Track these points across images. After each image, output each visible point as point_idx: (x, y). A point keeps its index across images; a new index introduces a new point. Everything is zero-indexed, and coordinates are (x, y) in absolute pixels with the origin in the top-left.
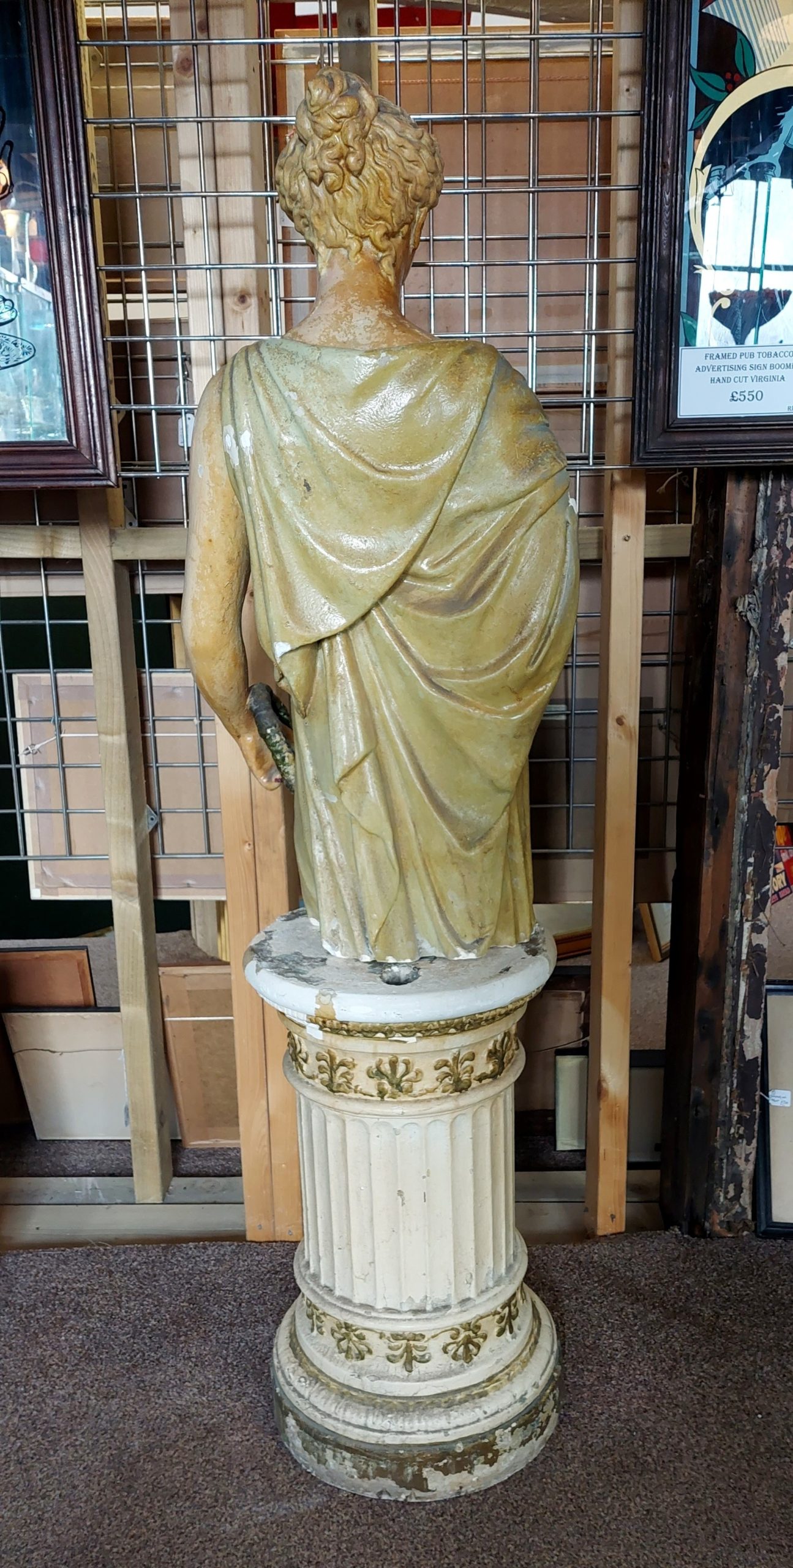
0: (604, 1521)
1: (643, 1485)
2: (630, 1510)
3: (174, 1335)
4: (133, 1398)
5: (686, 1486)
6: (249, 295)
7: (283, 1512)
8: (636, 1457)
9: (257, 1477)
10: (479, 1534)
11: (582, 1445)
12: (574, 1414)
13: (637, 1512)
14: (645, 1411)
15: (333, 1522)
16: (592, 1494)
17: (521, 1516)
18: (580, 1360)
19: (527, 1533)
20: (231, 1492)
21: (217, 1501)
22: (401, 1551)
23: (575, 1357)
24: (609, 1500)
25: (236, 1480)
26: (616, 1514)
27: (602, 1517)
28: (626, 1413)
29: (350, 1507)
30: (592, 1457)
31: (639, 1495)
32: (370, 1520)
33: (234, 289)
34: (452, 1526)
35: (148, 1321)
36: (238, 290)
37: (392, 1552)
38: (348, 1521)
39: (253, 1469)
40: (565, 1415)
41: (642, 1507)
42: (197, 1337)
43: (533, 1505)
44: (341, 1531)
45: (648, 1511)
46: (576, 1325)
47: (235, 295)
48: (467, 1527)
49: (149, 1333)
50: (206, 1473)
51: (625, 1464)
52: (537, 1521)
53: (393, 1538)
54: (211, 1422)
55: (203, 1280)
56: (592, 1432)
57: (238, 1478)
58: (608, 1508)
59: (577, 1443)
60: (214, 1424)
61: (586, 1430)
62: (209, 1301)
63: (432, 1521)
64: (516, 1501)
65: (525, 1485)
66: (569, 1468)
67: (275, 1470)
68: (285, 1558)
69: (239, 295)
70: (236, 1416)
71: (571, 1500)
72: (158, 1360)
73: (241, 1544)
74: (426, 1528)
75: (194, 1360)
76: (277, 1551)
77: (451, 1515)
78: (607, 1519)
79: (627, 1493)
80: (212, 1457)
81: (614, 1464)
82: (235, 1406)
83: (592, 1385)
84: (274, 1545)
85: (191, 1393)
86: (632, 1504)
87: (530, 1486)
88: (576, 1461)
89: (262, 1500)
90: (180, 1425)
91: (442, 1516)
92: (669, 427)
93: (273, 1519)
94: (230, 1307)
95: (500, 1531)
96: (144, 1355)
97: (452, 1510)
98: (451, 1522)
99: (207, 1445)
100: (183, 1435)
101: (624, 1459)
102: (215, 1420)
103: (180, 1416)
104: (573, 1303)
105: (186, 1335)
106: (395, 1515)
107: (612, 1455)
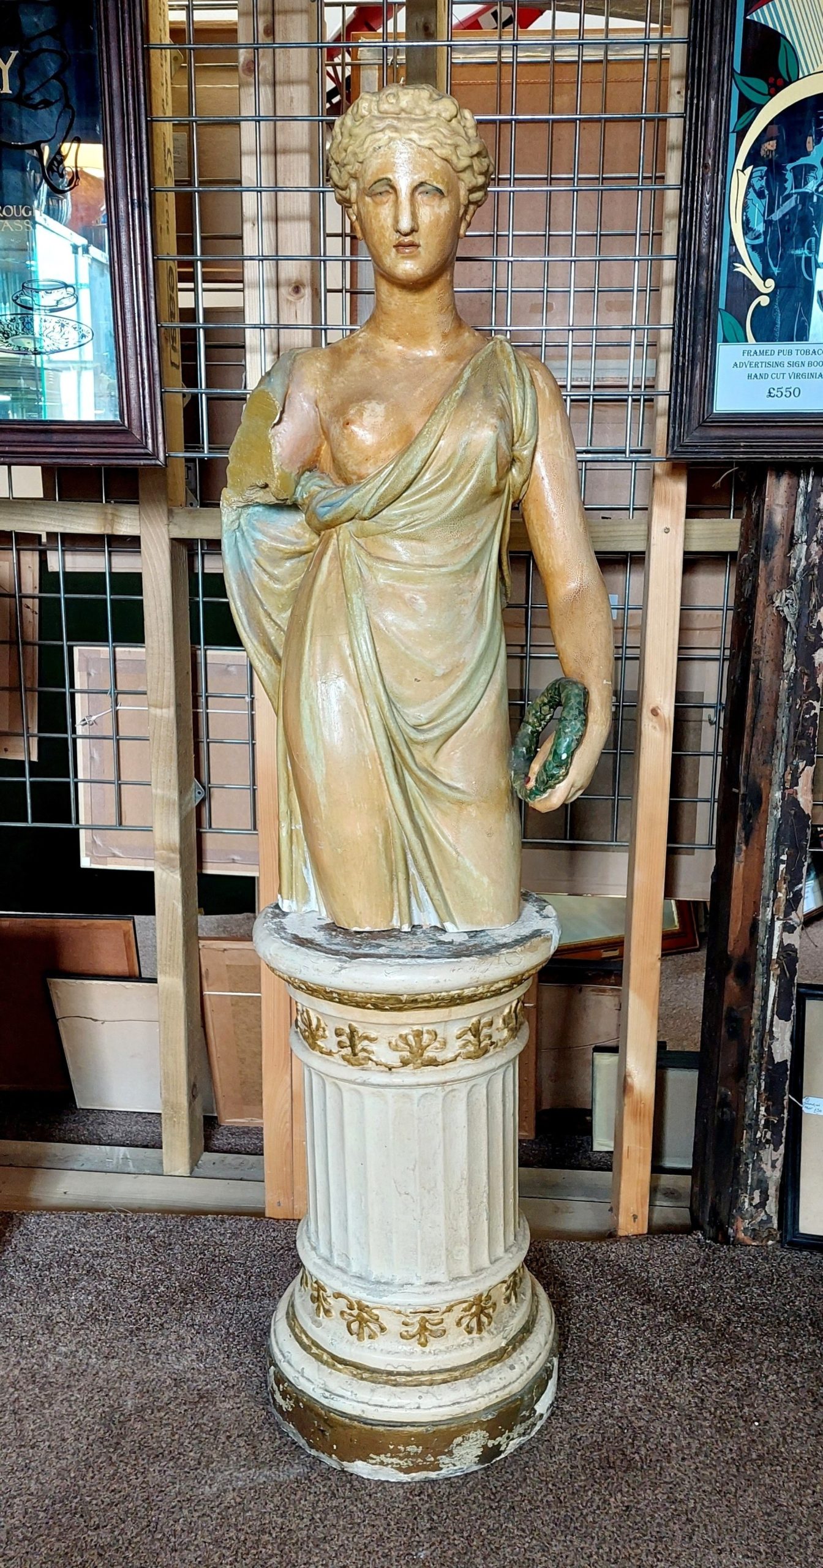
0: (582, 1514)
1: (627, 1481)
2: (609, 1504)
3: (181, 1303)
4: (133, 1360)
5: (671, 1486)
6: (303, 285)
7: (262, 1479)
8: (624, 1454)
9: (242, 1444)
10: (454, 1516)
11: (571, 1438)
12: (567, 1408)
13: (616, 1507)
14: (640, 1410)
15: (310, 1493)
16: (573, 1486)
17: (498, 1502)
18: (582, 1355)
19: (502, 1518)
20: (214, 1456)
21: (199, 1463)
22: (374, 1526)
23: (576, 1352)
24: (590, 1493)
25: (221, 1445)
26: (595, 1508)
27: (579, 1509)
28: (620, 1411)
29: (330, 1479)
30: (579, 1450)
31: (620, 1491)
32: (348, 1494)
33: (289, 280)
34: (427, 1505)
35: (157, 1287)
36: (293, 281)
37: (365, 1526)
38: (325, 1493)
39: (239, 1436)
40: (558, 1408)
41: (622, 1502)
42: (203, 1306)
43: (512, 1492)
44: (317, 1502)
45: (627, 1507)
46: (582, 1321)
47: (290, 285)
48: (442, 1508)
49: (157, 1299)
50: (194, 1436)
51: (611, 1460)
52: (513, 1508)
53: (367, 1512)
54: (205, 1388)
55: (217, 1251)
56: (582, 1426)
57: (224, 1443)
58: (588, 1502)
59: (566, 1436)
60: (208, 1390)
61: (576, 1424)
62: (219, 1272)
63: (408, 1499)
64: (496, 1487)
65: (507, 1472)
66: (554, 1459)
67: (261, 1438)
68: (259, 1523)
69: (294, 285)
70: (231, 1385)
71: (551, 1490)
72: (162, 1325)
73: (218, 1507)
74: (401, 1506)
75: (197, 1327)
76: (252, 1516)
77: (428, 1495)
78: (585, 1512)
79: (610, 1488)
80: (200, 1421)
81: (600, 1459)
82: (230, 1375)
83: (591, 1380)
84: (250, 1510)
85: (189, 1359)
86: (613, 1500)
87: (512, 1474)
88: (562, 1454)
89: (244, 1466)
90: (175, 1389)
91: (419, 1495)
92: (704, 422)
93: (252, 1485)
94: (240, 1280)
95: (475, 1515)
96: (149, 1320)
97: (430, 1491)
98: (427, 1502)
99: (198, 1409)
100: (176, 1398)
101: (611, 1454)
102: (209, 1386)
103: (175, 1380)
104: (583, 1299)
105: (192, 1303)
106: (374, 1490)
107: (601, 1450)
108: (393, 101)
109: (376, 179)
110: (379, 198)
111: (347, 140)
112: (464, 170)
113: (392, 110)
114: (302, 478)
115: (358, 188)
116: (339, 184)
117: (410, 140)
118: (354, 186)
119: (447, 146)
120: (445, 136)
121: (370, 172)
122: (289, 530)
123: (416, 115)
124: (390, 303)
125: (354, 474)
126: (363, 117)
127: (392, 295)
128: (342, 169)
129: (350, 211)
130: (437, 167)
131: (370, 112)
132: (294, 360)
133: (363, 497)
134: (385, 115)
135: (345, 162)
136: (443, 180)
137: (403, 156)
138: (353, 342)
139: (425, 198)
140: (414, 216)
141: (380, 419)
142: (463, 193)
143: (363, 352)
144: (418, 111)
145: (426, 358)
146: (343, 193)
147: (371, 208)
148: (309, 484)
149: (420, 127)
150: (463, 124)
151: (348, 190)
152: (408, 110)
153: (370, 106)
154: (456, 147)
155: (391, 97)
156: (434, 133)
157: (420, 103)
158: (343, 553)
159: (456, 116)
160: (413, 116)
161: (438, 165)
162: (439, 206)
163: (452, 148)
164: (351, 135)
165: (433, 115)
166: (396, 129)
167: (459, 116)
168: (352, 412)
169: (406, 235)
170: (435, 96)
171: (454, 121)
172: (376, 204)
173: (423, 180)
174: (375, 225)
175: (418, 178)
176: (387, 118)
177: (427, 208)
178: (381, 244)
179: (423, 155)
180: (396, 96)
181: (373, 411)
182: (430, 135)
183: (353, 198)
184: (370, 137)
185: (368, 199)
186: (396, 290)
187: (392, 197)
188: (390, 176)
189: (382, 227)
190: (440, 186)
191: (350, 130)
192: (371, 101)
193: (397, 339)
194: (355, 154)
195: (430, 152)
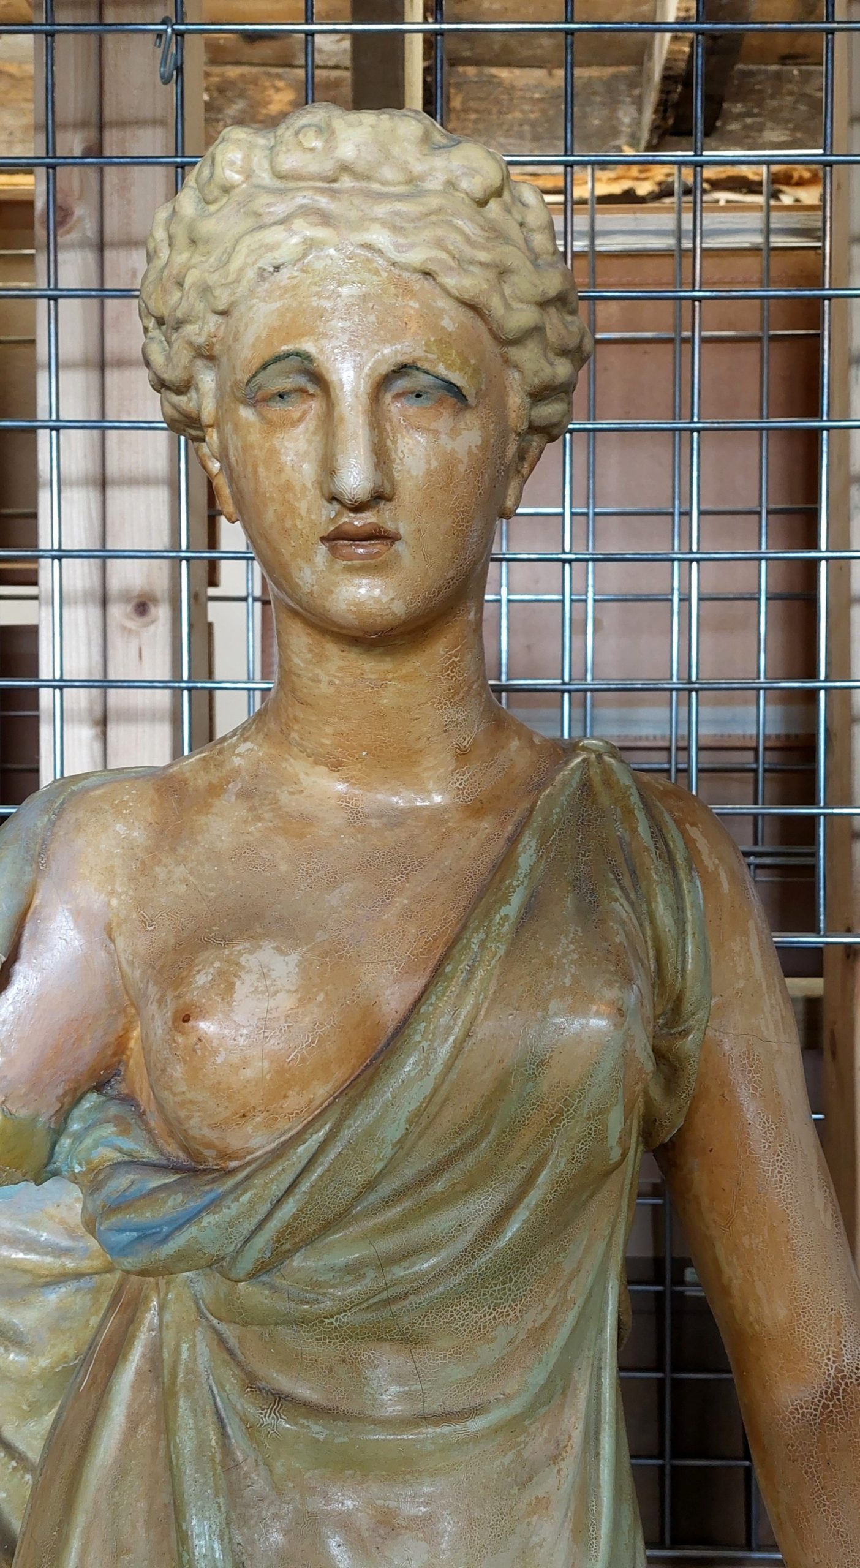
6: (155, 600)
33: (128, 591)
36: (136, 593)
47: (128, 600)
69: (135, 601)
108: (318, 144)
109: (267, 355)
110: (276, 410)
111: (185, 256)
112: (517, 341)
113: (314, 167)
114: (76, 1113)
115: (220, 387)
116: (165, 376)
117: (368, 247)
118: (207, 380)
119: (476, 270)
120: (468, 240)
121: (249, 337)
122: (51, 1217)
123: (384, 183)
124: (316, 680)
125: (210, 1145)
126: (227, 189)
127: (320, 659)
128: (174, 336)
129: (205, 449)
130: (446, 323)
131: (248, 175)
132: (59, 815)
133: (231, 1224)
134: (292, 184)
135: (179, 314)
136: (465, 362)
137: (344, 291)
138: (219, 765)
139: (412, 408)
140: (381, 456)
141: (285, 1002)
142: (516, 400)
143: (245, 795)
144: (388, 173)
145: (414, 812)
146: (181, 400)
147: (254, 437)
148: (89, 1141)
149: (397, 213)
150: (518, 217)
151: (193, 393)
152: (361, 167)
153: (247, 158)
154: (503, 272)
155: (311, 133)
156: (439, 232)
157: (396, 151)
158: (174, 1375)
159: (498, 193)
160: (375, 186)
161: (452, 319)
162: (454, 433)
163: (491, 275)
164: (193, 242)
165: (434, 184)
166: (325, 219)
167: (506, 195)
168: (202, 979)
169: (358, 508)
170: (438, 137)
171: (494, 205)
172: (271, 426)
173: (406, 359)
174: (267, 480)
175: (390, 353)
176: (298, 189)
177: (421, 438)
178: (285, 532)
179: (408, 291)
180: (325, 131)
181: (264, 976)
182: (428, 234)
183: (208, 411)
184: (248, 240)
185: (246, 414)
186: (332, 648)
187: (315, 406)
188: (308, 346)
189: (288, 487)
190: (456, 378)
191: (191, 229)
192: (252, 146)
193: (335, 766)
194: (206, 290)
195: (428, 284)
